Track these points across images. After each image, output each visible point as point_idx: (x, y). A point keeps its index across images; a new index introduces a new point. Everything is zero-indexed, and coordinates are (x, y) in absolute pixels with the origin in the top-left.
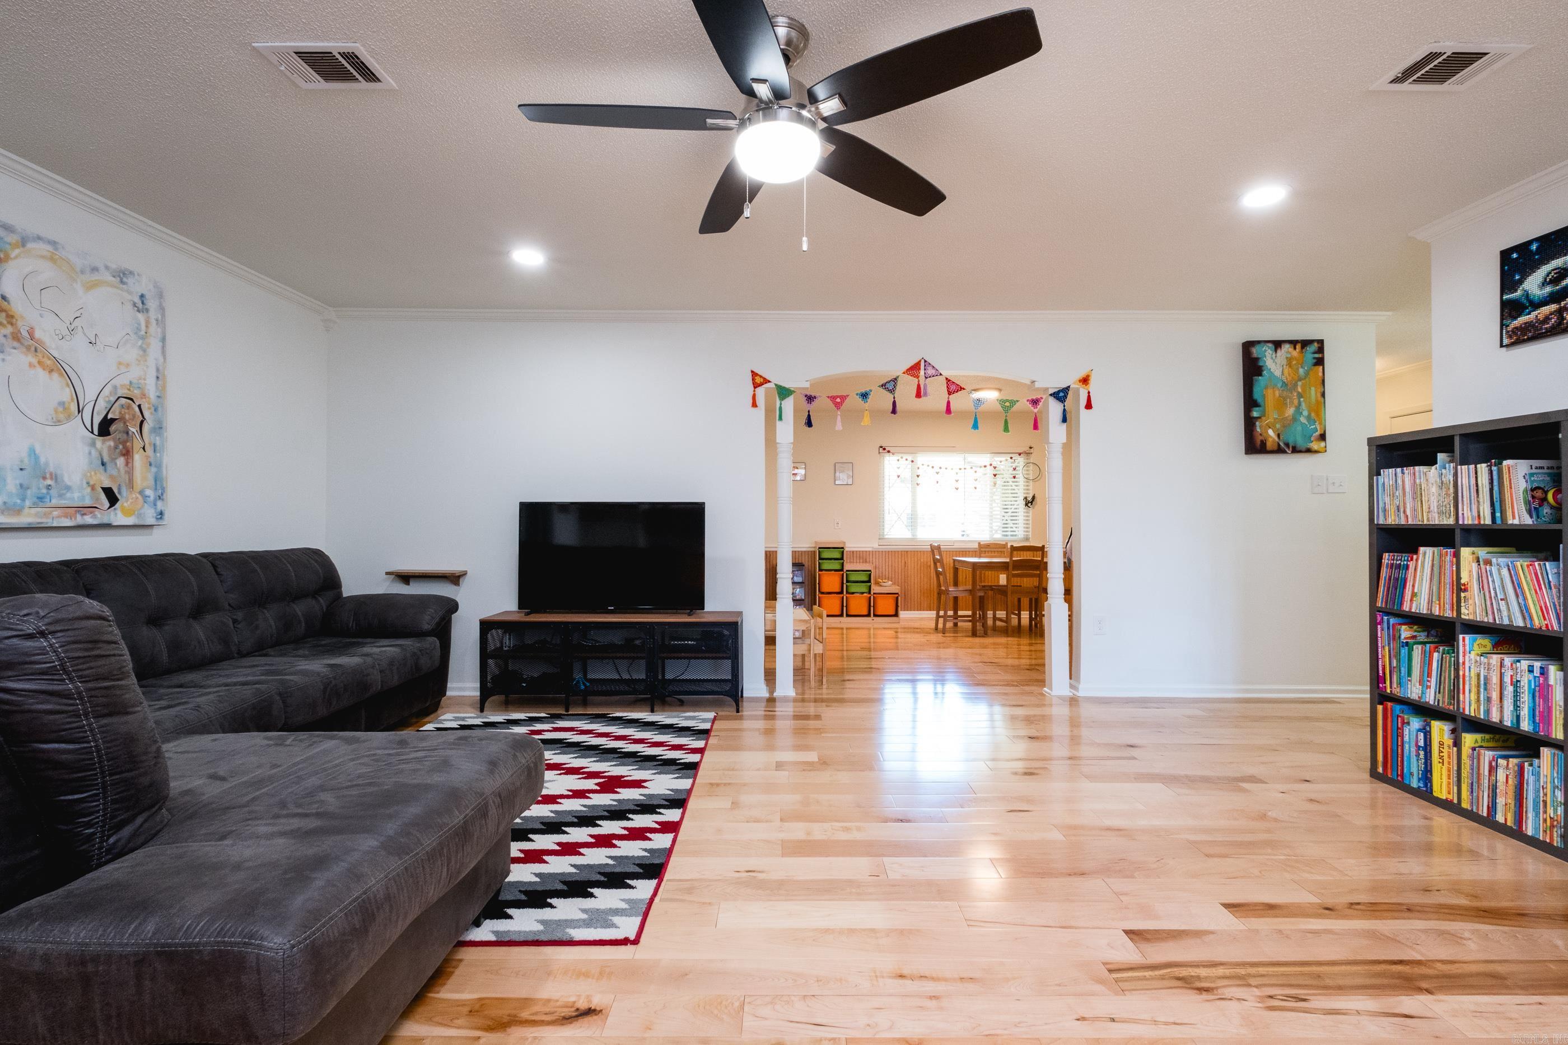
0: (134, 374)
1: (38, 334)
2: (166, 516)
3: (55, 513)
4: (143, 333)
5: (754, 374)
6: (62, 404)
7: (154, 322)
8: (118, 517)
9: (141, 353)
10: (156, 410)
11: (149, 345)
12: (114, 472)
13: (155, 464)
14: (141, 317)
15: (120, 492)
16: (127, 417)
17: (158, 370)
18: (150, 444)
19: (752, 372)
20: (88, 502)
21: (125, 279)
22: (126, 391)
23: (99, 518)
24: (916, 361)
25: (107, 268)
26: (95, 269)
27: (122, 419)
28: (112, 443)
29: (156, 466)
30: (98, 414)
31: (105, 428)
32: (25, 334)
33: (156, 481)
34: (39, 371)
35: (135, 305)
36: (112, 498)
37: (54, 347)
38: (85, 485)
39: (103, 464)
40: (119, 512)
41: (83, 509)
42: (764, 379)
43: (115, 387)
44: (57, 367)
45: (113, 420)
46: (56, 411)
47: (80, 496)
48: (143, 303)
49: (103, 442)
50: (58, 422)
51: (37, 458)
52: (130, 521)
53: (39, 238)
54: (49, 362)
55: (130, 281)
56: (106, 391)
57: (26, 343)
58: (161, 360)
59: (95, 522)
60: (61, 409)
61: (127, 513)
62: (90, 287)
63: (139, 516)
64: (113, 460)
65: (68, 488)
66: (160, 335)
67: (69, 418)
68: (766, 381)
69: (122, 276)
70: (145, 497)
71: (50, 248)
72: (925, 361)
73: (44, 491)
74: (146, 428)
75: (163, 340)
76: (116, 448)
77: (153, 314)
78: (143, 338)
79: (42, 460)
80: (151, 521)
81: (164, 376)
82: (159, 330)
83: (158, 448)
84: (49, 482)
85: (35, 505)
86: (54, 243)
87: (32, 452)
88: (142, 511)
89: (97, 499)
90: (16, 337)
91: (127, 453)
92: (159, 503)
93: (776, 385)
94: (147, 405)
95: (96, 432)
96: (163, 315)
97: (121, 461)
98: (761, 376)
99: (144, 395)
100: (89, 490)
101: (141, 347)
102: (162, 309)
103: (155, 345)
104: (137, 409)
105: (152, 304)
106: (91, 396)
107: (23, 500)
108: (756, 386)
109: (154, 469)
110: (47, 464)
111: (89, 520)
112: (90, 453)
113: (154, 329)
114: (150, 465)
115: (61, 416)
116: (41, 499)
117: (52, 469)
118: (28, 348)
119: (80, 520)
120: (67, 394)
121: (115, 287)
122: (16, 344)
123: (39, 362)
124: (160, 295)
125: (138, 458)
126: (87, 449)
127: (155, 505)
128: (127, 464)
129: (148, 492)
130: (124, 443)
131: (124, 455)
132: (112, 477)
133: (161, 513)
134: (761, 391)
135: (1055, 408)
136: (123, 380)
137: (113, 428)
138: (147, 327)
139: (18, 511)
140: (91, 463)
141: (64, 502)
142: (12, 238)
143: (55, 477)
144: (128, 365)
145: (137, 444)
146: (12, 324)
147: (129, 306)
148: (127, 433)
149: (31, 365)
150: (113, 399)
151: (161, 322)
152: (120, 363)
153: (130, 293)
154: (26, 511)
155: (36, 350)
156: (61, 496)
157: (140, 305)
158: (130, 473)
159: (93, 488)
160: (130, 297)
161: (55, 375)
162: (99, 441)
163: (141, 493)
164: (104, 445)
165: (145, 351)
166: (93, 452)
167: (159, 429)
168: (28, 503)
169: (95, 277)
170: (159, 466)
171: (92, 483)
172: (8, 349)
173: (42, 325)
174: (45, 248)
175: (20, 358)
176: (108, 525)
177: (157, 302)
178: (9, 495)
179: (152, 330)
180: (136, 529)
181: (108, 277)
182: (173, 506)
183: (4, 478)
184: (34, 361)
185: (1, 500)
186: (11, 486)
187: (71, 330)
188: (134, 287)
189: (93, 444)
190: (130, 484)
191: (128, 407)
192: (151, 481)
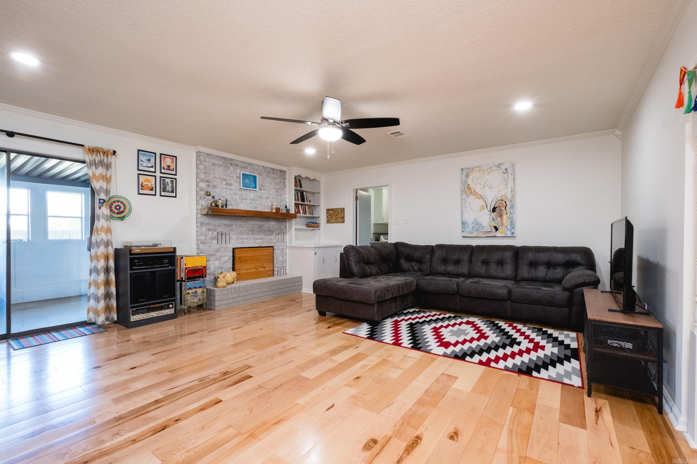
0: (503, 193)
1: (476, 191)
2: (515, 234)
3: (481, 233)
4: (506, 179)
6: (482, 206)
7: (510, 175)
8: (498, 234)
10: (511, 201)
11: (508, 183)
12: (497, 222)
14: (505, 175)
15: (499, 227)
16: (501, 205)
17: (512, 189)
18: (509, 212)
20: (489, 230)
21: (500, 167)
22: (500, 198)
23: (493, 234)
25: (494, 166)
26: (491, 168)
27: (499, 206)
28: (496, 214)
29: (511, 218)
30: (492, 206)
31: (494, 210)
32: (473, 191)
33: (511, 223)
34: (477, 199)
35: (503, 172)
36: (496, 229)
37: (480, 192)
38: (488, 226)
39: (493, 220)
41: (488, 232)
43: (497, 198)
44: (481, 197)
45: (496, 207)
46: (480, 208)
47: (487, 229)
48: (506, 171)
49: (493, 214)
50: (481, 211)
51: (476, 220)
53: (476, 167)
54: (479, 196)
55: (502, 166)
56: (494, 200)
57: (473, 193)
58: (513, 185)
59: (491, 236)
60: (482, 207)
61: (501, 233)
62: (489, 174)
63: (505, 234)
64: (497, 218)
65: (484, 227)
67: (484, 209)
69: (499, 166)
70: (507, 229)
71: (478, 168)
73: (478, 228)
75: (514, 179)
77: (510, 173)
78: (506, 181)
79: (477, 220)
80: (509, 234)
81: (514, 190)
82: (512, 177)
83: (512, 213)
84: (479, 226)
85: (476, 232)
86: (479, 167)
87: (475, 219)
88: (506, 232)
89: (492, 229)
90: (471, 193)
91: (501, 216)
92: (513, 230)
94: (508, 201)
95: (491, 211)
96: (514, 172)
97: (499, 218)
99: (506, 198)
100: (489, 227)
101: (505, 184)
102: (513, 170)
103: (511, 182)
104: (504, 203)
105: (510, 170)
106: (490, 202)
107: (473, 230)
109: (510, 220)
110: (478, 221)
111: (490, 235)
112: (490, 217)
113: (511, 177)
114: (509, 218)
115: (482, 209)
116: (477, 230)
117: (480, 223)
118: (474, 194)
119: (487, 235)
120: (484, 202)
121: (497, 170)
122: (471, 194)
123: (476, 197)
124: (513, 166)
125: (505, 217)
126: (489, 216)
127: (511, 230)
128: (501, 219)
130: (500, 213)
131: (500, 216)
132: (496, 223)
133: (513, 233)
137: (496, 210)
138: (508, 177)
139: (472, 233)
140: (490, 220)
141: (483, 231)
142: (470, 170)
143: (481, 225)
144: (501, 191)
145: (505, 212)
146: (470, 190)
148: (501, 210)
149: (474, 198)
150: (496, 201)
151: (513, 174)
152: (498, 191)
153: (502, 170)
154: (474, 233)
155: (476, 194)
156: (482, 229)
157: (505, 172)
159: (491, 226)
160: (501, 171)
161: (480, 199)
162: (492, 214)
163: (506, 227)
165: (507, 185)
166: (491, 217)
167: (512, 207)
168: (474, 231)
169: (491, 169)
170: (512, 218)
171: (490, 225)
172: (469, 196)
173: (477, 188)
174: (477, 169)
175: (472, 197)
176: (495, 237)
177: (511, 168)
178: (470, 229)
179: (509, 178)
180: (504, 238)
181: (495, 168)
182: (518, 231)
183: (469, 226)
184: (475, 197)
185: (468, 231)
186: (471, 228)
187: (484, 187)
188: (503, 167)
189: (491, 215)
190: (502, 225)
191: (501, 203)
192: (510, 223)
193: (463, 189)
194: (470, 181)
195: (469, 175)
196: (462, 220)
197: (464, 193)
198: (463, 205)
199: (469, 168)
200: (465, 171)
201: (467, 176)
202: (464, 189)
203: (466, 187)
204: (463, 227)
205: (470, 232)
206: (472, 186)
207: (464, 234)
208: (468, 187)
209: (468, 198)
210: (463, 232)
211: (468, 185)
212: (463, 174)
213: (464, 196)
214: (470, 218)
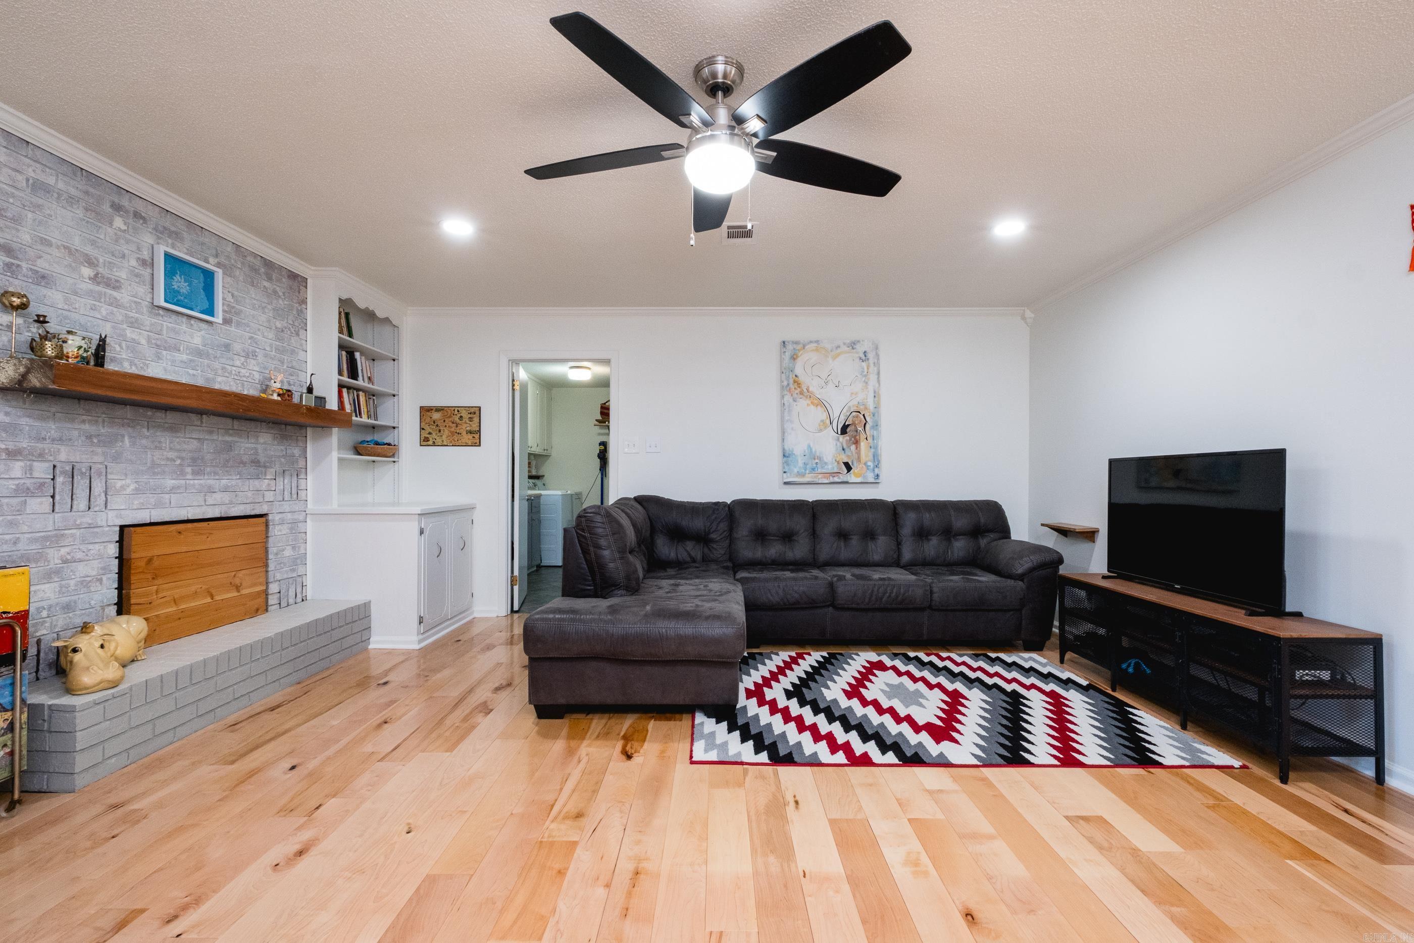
0: (860, 398)
1: (811, 389)
2: (881, 477)
3: (820, 476)
4: (866, 373)
6: (822, 421)
7: (872, 365)
8: (851, 477)
9: (864, 384)
11: (869, 379)
12: (850, 454)
13: (875, 448)
14: (864, 364)
15: (852, 464)
16: (856, 422)
17: (875, 392)
18: (870, 436)
20: (836, 470)
21: (855, 346)
22: (856, 408)
25: (844, 344)
26: (838, 347)
27: (854, 424)
28: (848, 438)
29: (874, 448)
30: (841, 423)
31: (844, 430)
32: (805, 390)
33: (874, 457)
34: (812, 407)
35: (860, 359)
36: (848, 467)
37: (818, 393)
38: (834, 461)
39: (843, 450)
40: (852, 476)
41: (833, 474)
43: (850, 407)
44: (820, 403)
45: (848, 425)
46: (820, 426)
47: (832, 467)
48: (865, 356)
49: (843, 438)
50: (820, 431)
51: (811, 449)
52: (859, 480)
53: (811, 342)
54: (816, 402)
55: (857, 346)
56: (845, 410)
57: (806, 395)
58: (877, 385)
59: (840, 481)
60: (822, 424)
61: (857, 476)
62: (834, 358)
63: (864, 477)
64: (849, 447)
65: (826, 463)
66: (876, 371)
67: (826, 428)
69: (853, 345)
70: (868, 467)
71: (815, 345)
73: (815, 465)
74: (867, 427)
75: (878, 374)
76: (850, 440)
77: (871, 361)
78: (865, 376)
79: (814, 450)
80: (871, 479)
81: (879, 395)
82: (876, 369)
83: (875, 437)
84: (817, 461)
85: (810, 472)
86: (817, 342)
87: (809, 446)
88: (866, 474)
89: (841, 469)
90: (801, 393)
91: (857, 443)
92: (876, 470)
94: (868, 414)
95: (839, 433)
96: (878, 359)
97: (853, 447)
99: (866, 408)
100: (836, 463)
101: (864, 381)
102: (877, 355)
103: (873, 378)
104: (862, 417)
105: (871, 356)
106: (837, 414)
107: (806, 470)
109: (872, 450)
110: (815, 452)
111: (836, 479)
112: (836, 445)
113: (873, 369)
114: (871, 447)
115: (822, 427)
116: (813, 469)
117: (818, 455)
118: (807, 397)
119: (832, 480)
120: (824, 416)
121: (849, 353)
122: (801, 396)
123: (812, 403)
124: (877, 348)
125: (863, 444)
127: (874, 471)
128: (857, 448)
129: (870, 464)
131: (855, 444)
132: (848, 456)
133: (878, 476)
136: (855, 402)
137: (848, 430)
138: (868, 369)
139: (803, 475)
141: (824, 471)
142: (799, 347)
143: (820, 458)
144: (856, 394)
145: (863, 436)
146: (799, 387)
147: (858, 360)
148: (857, 431)
149: (808, 405)
150: (848, 414)
151: (877, 364)
152: (852, 393)
153: (857, 353)
154: (807, 475)
155: (810, 397)
156: (822, 468)
157: (864, 358)
158: (859, 453)
159: (838, 463)
160: (857, 355)
161: (819, 407)
162: (841, 437)
163: (865, 464)
164: (844, 439)
165: (867, 383)
166: (838, 444)
167: (876, 426)
168: (807, 472)
169: (839, 350)
170: (876, 448)
171: (838, 460)
172: (798, 400)
173: (813, 384)
174: (813, 345)
175: (803, 403)
176: (847, 483)
177: (874, 353)
178: (800, 468)
179: (871, 370)
180: (862, 485)
181: (845, 348)
182: (885, 471)
183: (797, 461)
184: (809, 402)
185: (796, 470)
186: (800, 464)
187: (826, 383)
188: (860, 349)
189: (838, 440)
190: (859, 459)
191: (857, 417)
192: (871, 457)
193: (785, 383)
194: (798, 370)
195: (797, 357)
196: (784, 449)
197: (788, 393)
198: (787, 418)
199: (797, 343)
200: (790, 347)
201: (794, 358)
202: (788, 384)
203: (791, 381)
204: (786, 463)
205: (799, 474)
206: (802, 378)
207: (787, 477)
208: (795, 382)
209: (796, 403)
210: (785, 472)
211: (796, 376)
212: (787, 354)
213: (788, 398)
214: (798, 444)
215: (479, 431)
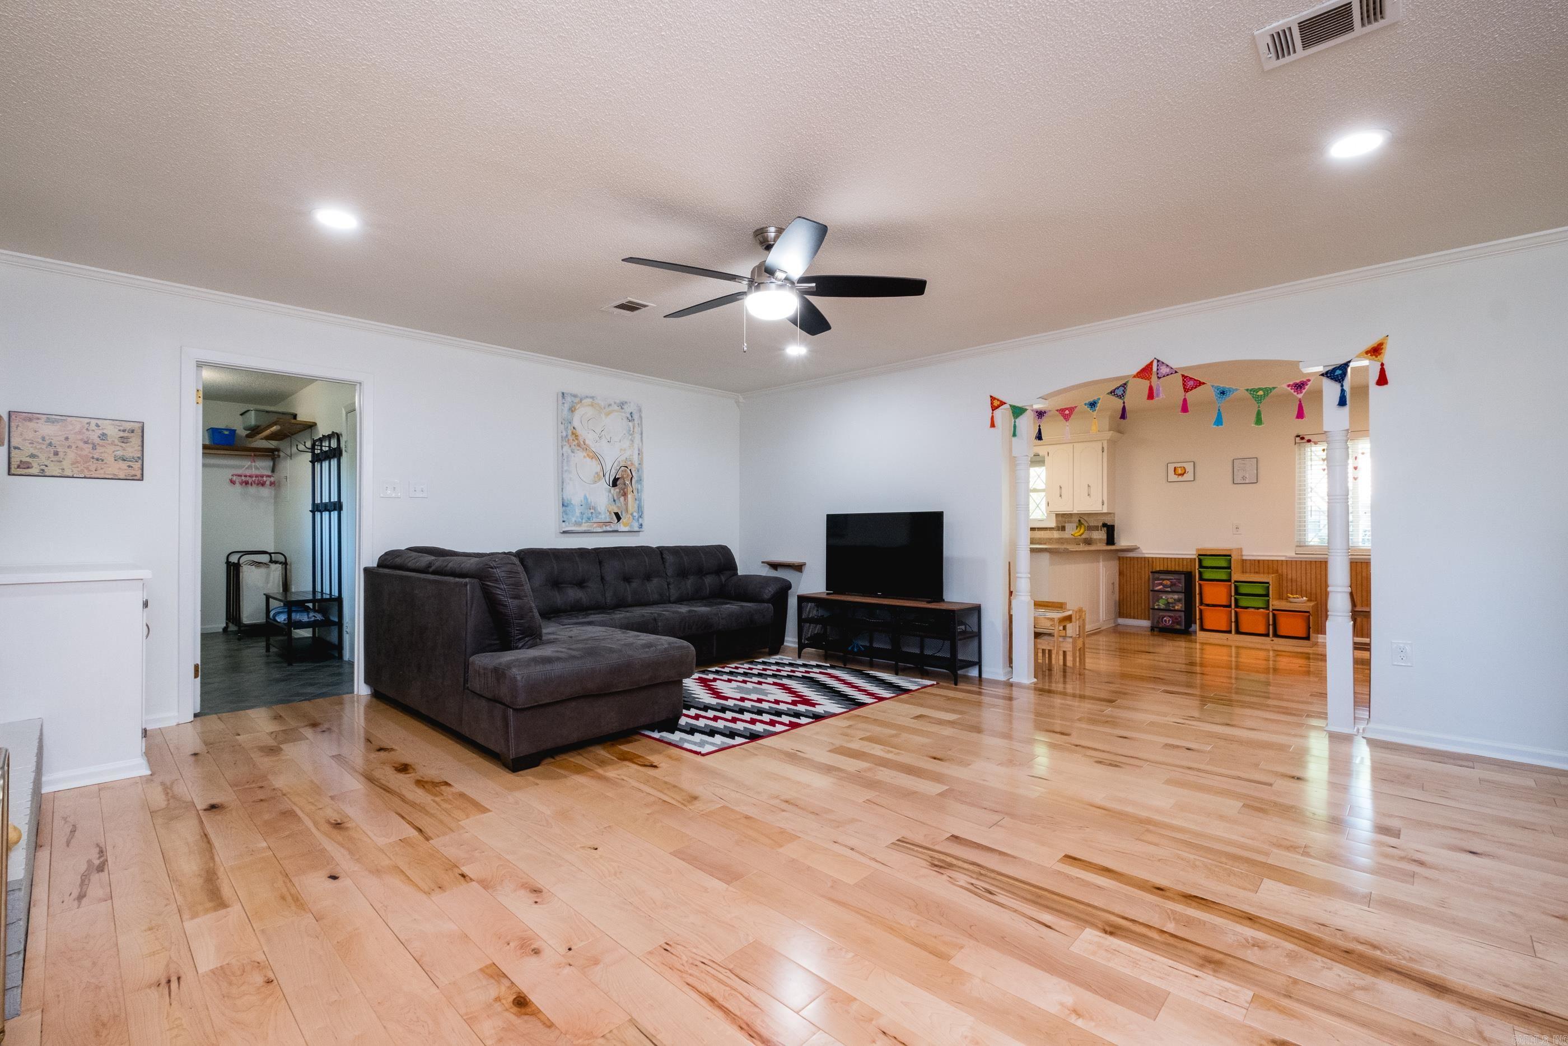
0: (628, 454)
1: (587, 442)
2: (644, 526)
3: (595, 526)
4: (632, 432)
5: (993, 398)
6: (597, 473)
7: (637, 425)
8: (621, 527)
9: (631, 442)
10: (638, 471)
11: (634, 437)
12: (619, 505)
13: (638, 500)
14: (631, 424)
15: (622, 515)
16: (625, 476)
17: (639, 450)
18: (636, 489)
19: (991, 397)
20: (608, 520)
21: (623, 407)
22: (624, 463)
23: (613, 527)
24: (1149, 362)
25: (615, 403)
26: (610, 405)
27: (622, 477)
28: (618, 490)
30: (612, 476)
31: (615, 483)
32: (582, 443)
33: (638, 508)
34: (588, 460)
35: (628, 418)
36: (619, 518)
37: (594, 446)
38: (607, 511)
39: (614, 501)
40: (622, 526)
41: (606, 523)
42: (1001, 402)
43: (619, 462)
44: (595, 456)
45: (618, 478)
46: (594, 477)
47: (605, 517)
48: (632, 417)
49: (614, 490)
50: (595, 482)
51: (587, 500)
52: (626, 529)
53: (587, 397)
54: (591, 454)
55: (625, 407)
56: (616, 464)
57: (582, 447)
58: (641, 444)
59: (611, 530)
60: (596, 476)
61: (625, 525)
62: (607, 414)
63: (631, 526)
64: (619, 498)
65: (600, 513)
66: (640, 432)
67: (600, 480)
68: (1003, 403)
69: (622, 405)
70: (634, 517)
71: (591, 400)
72: (1158, 361)
73: (590, 515)
74: (634, 481)
75: (642, 434)
76: (620, 492)
77: (636, 422)
78: (631, 435)
79: (589, 500)
80: (636, 529)
81: (642, 453)
82: (639, 429)
83: (639, 491)
84: (592, 511)
85: (587, 522)
86: (592, 398)
87: (586, 498)
88: (632, 524)
89: (612, 519)
90: (579, 445)
91: (625, 495)
92: (640, 520)
93: (1011, 406)
94: (634, 469)
95: (611, 485)
96: (641, 421)
97: (622, 499)
98: (998, 400)
99: (632, 464)
100: (608, 514)
101: (631, 439)
102: (641, 417)
103: (637, 436)
104: (629, 472)
105: (636, 417)
106: (609, 468)
107: (582, 519)
108: (994, 408)
109: (637, 502)
110: (591, 502)
111: (608, 529)
112: (608, 496)
113: (637, 429)
114: (636, 499)
115: (597, 479)
116: (589, 519)
117: (593, 504)
118: (583, 449)
119: (605, 529)
120: (598, 468)
121: (619, 412)
122: (578, 448)
123: (588, 455)
124: (640, 411)
125: (630, 496)
126: (607, 494)
127: (638, 520)
128: (625, 500)
129: (635, 514)
130: (623, 490)
131: (623, 495)
132: (618, 507)
133: (641, 525)
134: (998, 413)
135: (1331, 390)
136: (623, 458)
137: (618, 483)
138: (633, 428)
139: (581, 525)
140: (609, 500)
141: (598, 520)
142: (577, 400)
143: (594, 508)
144: (625, 450)
145: (630, 489)
146: (577, 439)
147: (625, 420)
148: (625, 484)
149: (584, 457)
150: (618, 468)
151: (640, 425)
152: (621, 450)
153: (625, 413)
154: (584, 524)
155: (586, 450)
156: (597, 517)
157: (630, 418)
158: (626, 504)
159: (610, 513)
160: (625, 415)
161: (594, 460)
162: (612, 490)
163: (632, 514)
164: (615, 491)
165: (633, 441)
166: (610, 495)
167: (640, 481)
168: (584, 521)
169: (611, 408)
170: (640, 500)
171: (610, 510)
172: (576, 451)
173: (589, 437)
174: (589, 400)
175: (580, 454)
176: (617, 531)
177: (638, 414)
178: (577, 517)
179: (636, 430)
180: (631, 533)
181: (616, 408)
182: (646, 521)
183: (575, 510)
184: (586, 455)
185: (573, 520)
186: (578, 513)
187: (600, 438)
188: (628, 409)
189: (610, 491)
190: (627, 511)
191: (625, 471)
192: (636, 508)
193: (564, 434)
194: (576, 423)
195: (575, 409)
196: (563, 499)
197: (566, 444)
198: (565, 468)
199: (575, 396)
200: (569, 399)
201: (572, 410)
202: (567, 435)
203: (570, 432)
204: (565, 513)
205: (578, 524)
206: (580, 431)
207: (566, 526)
208: (573, 433)
209: (573, 454)
210: (564, 521)
211: (574, 428)
212: (566, 405)
213: (566, 449)
214: (576, 495)
215: (142, 458)
